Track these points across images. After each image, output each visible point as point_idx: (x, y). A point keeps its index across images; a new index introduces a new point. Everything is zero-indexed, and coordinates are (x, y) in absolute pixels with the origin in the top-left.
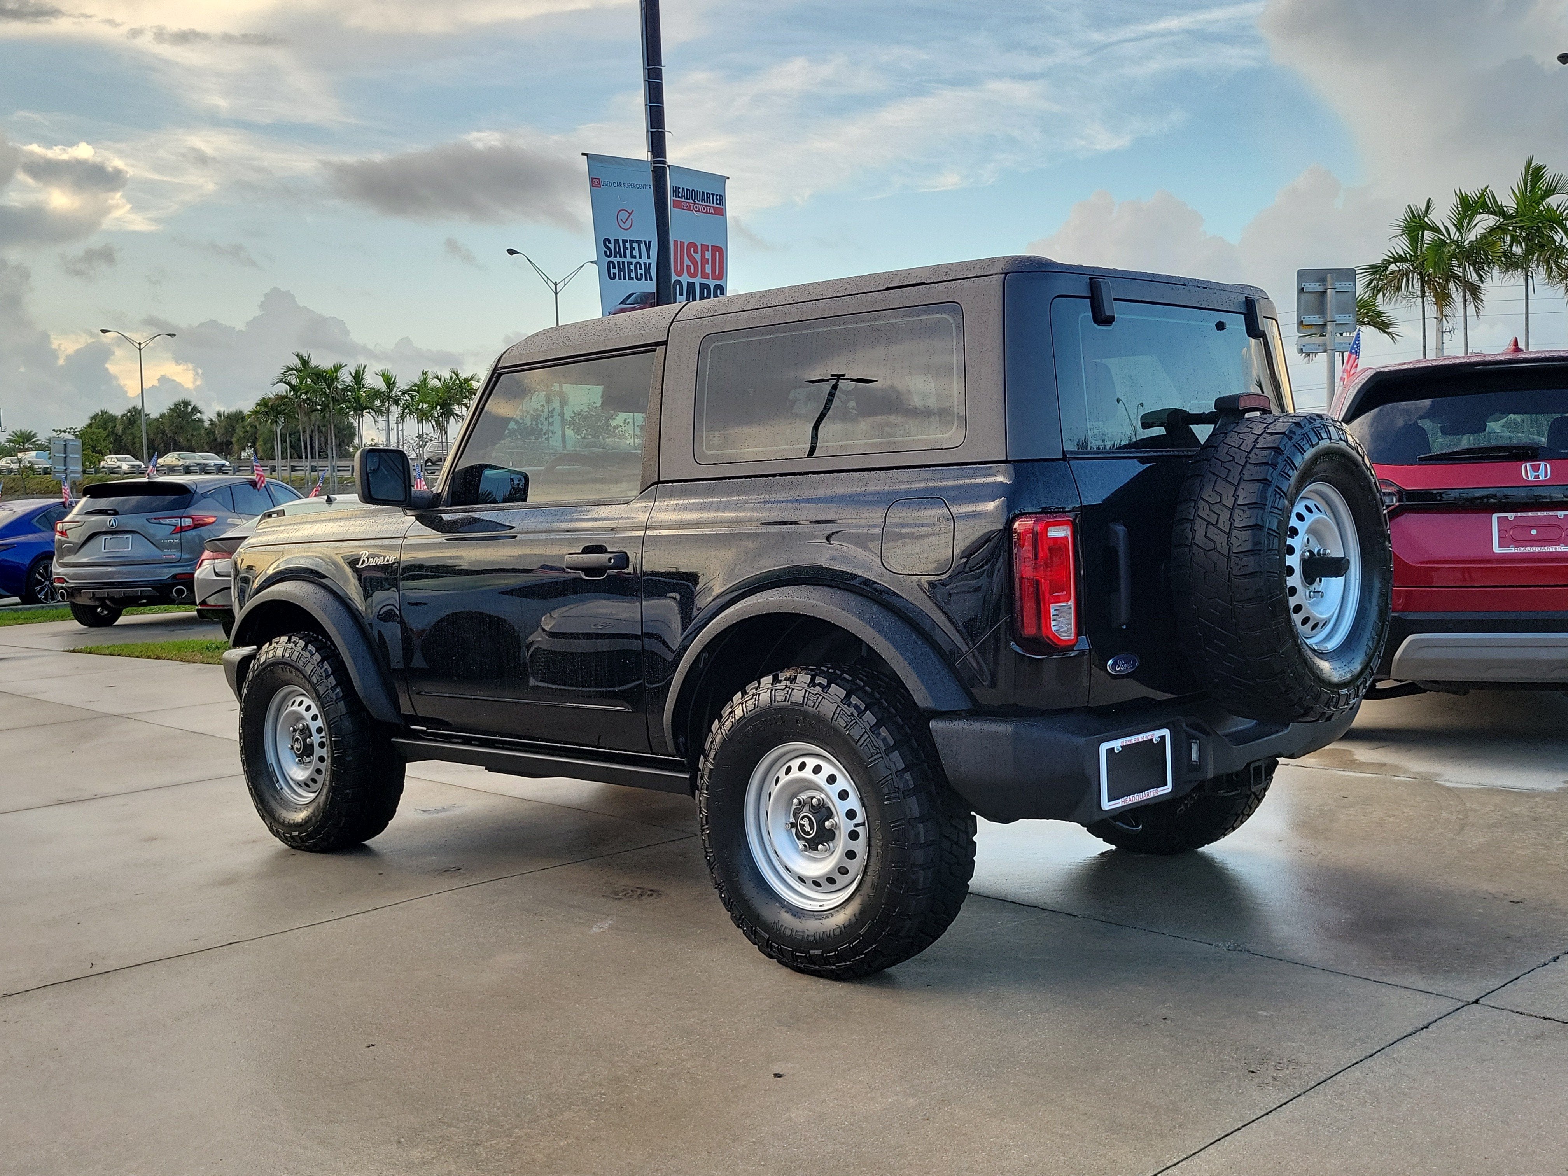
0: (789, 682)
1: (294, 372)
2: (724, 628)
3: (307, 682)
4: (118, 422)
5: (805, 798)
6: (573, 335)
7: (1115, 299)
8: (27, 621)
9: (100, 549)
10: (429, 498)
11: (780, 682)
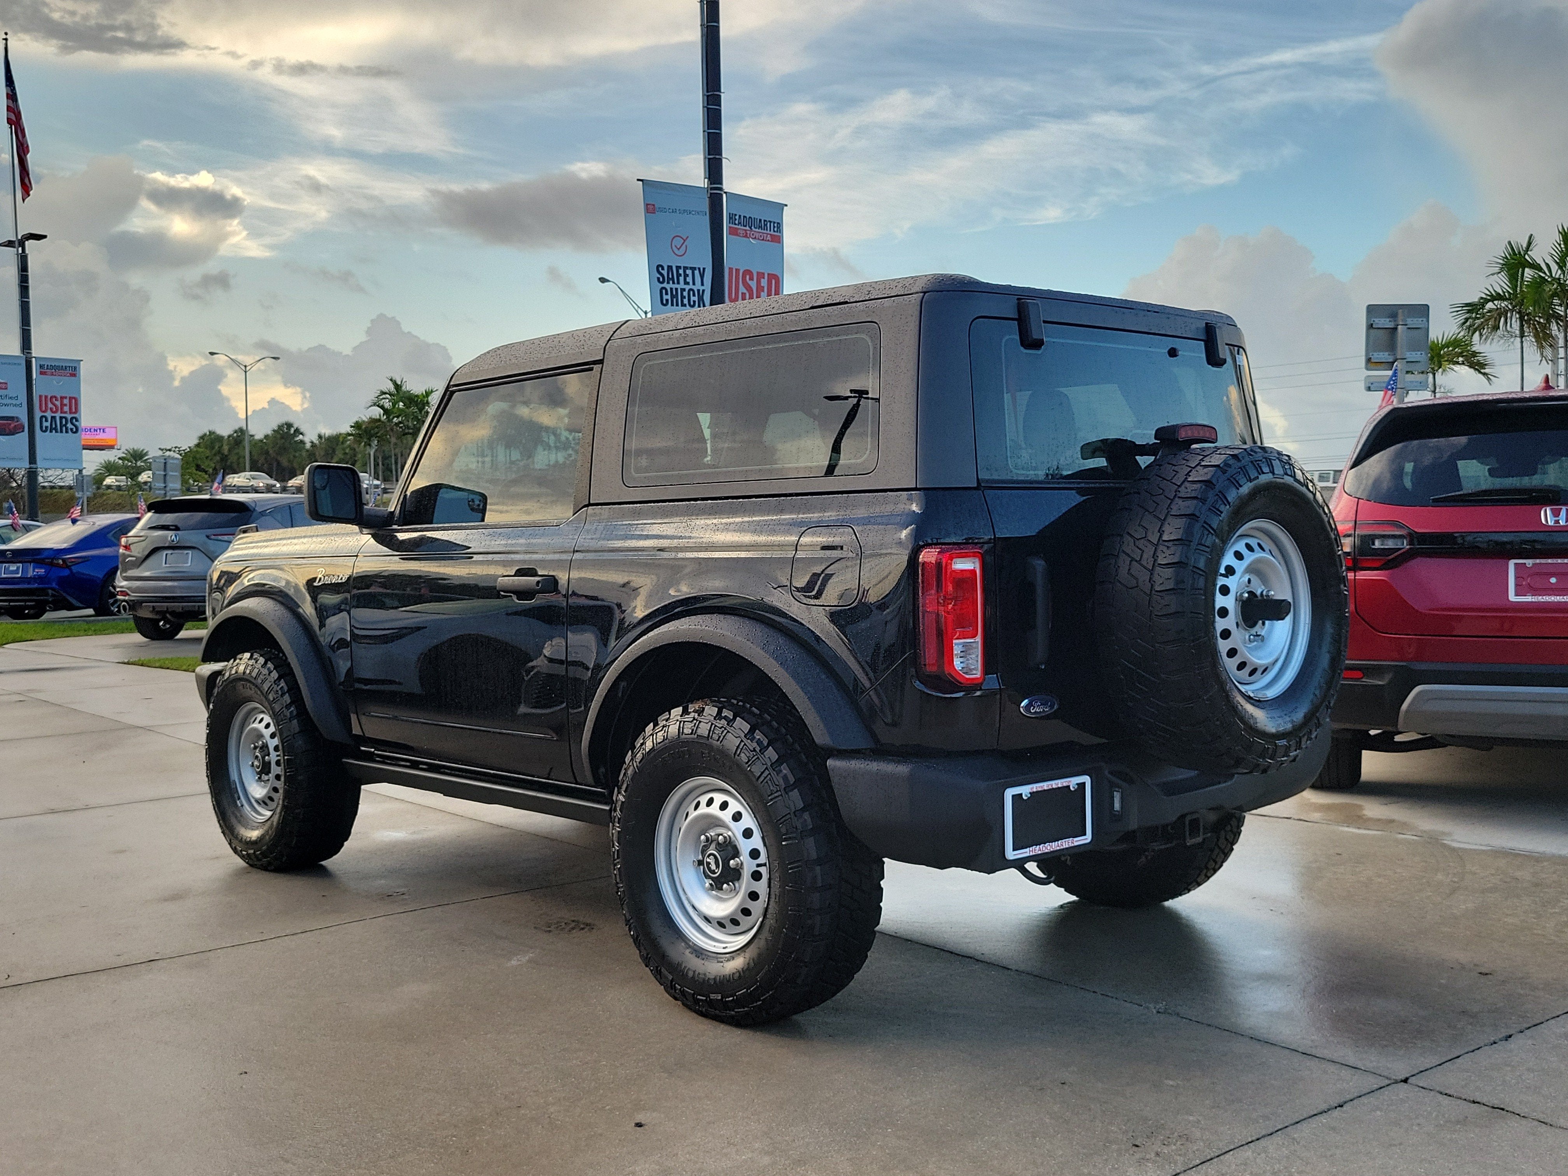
0: (697, 714)
1: (388, 396)
2: (637, 655)
3: (264, 699)
4: (225, 443)
5: (712, 834)
6: (520, 352)
7: (1045, 322)
8: (96, 632)
9: (160, 565)
10: (383, 516)
11: (689, 713)
